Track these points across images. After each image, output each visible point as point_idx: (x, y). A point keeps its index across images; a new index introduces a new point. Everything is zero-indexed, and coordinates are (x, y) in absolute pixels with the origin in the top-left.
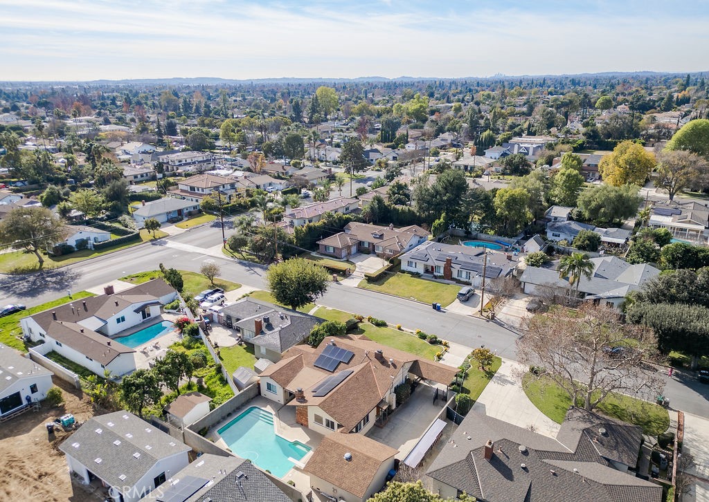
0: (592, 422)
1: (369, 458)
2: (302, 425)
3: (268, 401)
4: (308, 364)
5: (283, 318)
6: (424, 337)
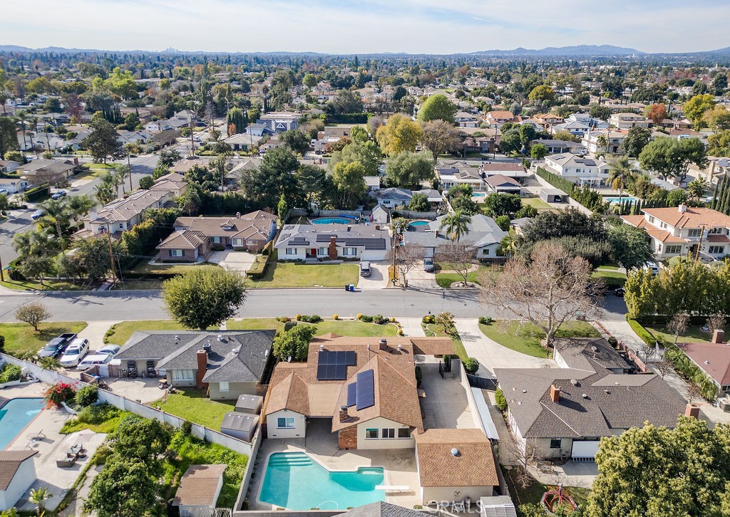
0: (582, 345)
1: (476, 444)
2: (347, 449)
3: (284, 441)
4: (309, 380)
5: (226, 342)
6: (370, 320)
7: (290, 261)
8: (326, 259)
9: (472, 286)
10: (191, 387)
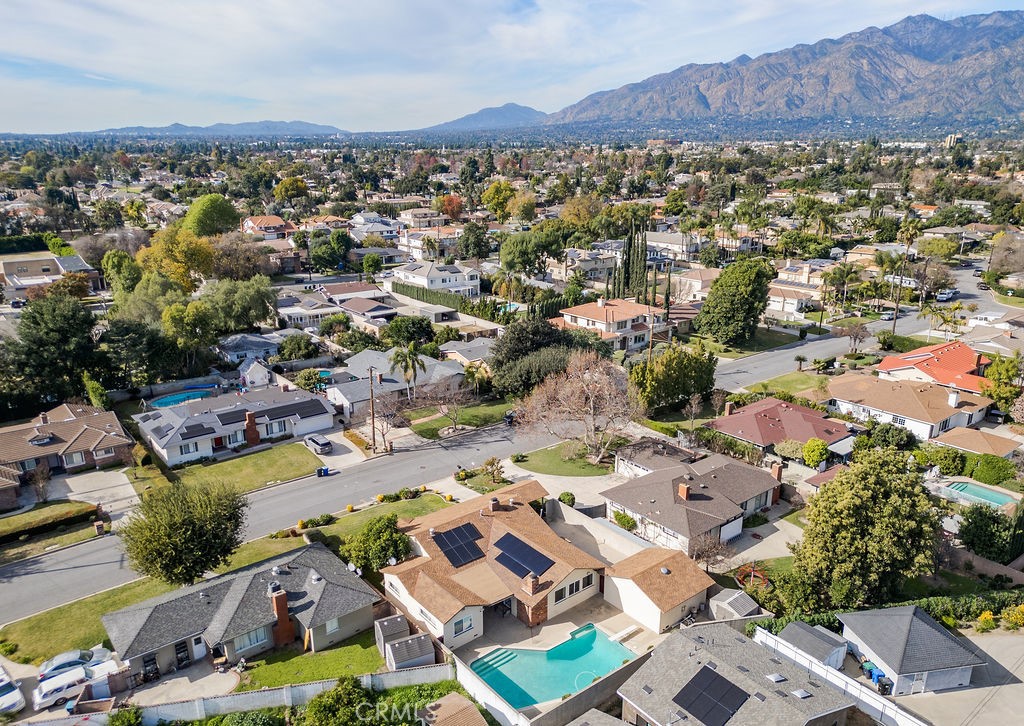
2: (539, 624)
4: (446, 571)
5: (287, 573)
6: (397, 498)
7: (191, 463)
8: (243, 447)
9: (463, 429)
10: (265, 652)
